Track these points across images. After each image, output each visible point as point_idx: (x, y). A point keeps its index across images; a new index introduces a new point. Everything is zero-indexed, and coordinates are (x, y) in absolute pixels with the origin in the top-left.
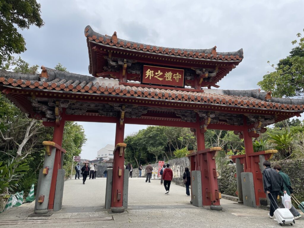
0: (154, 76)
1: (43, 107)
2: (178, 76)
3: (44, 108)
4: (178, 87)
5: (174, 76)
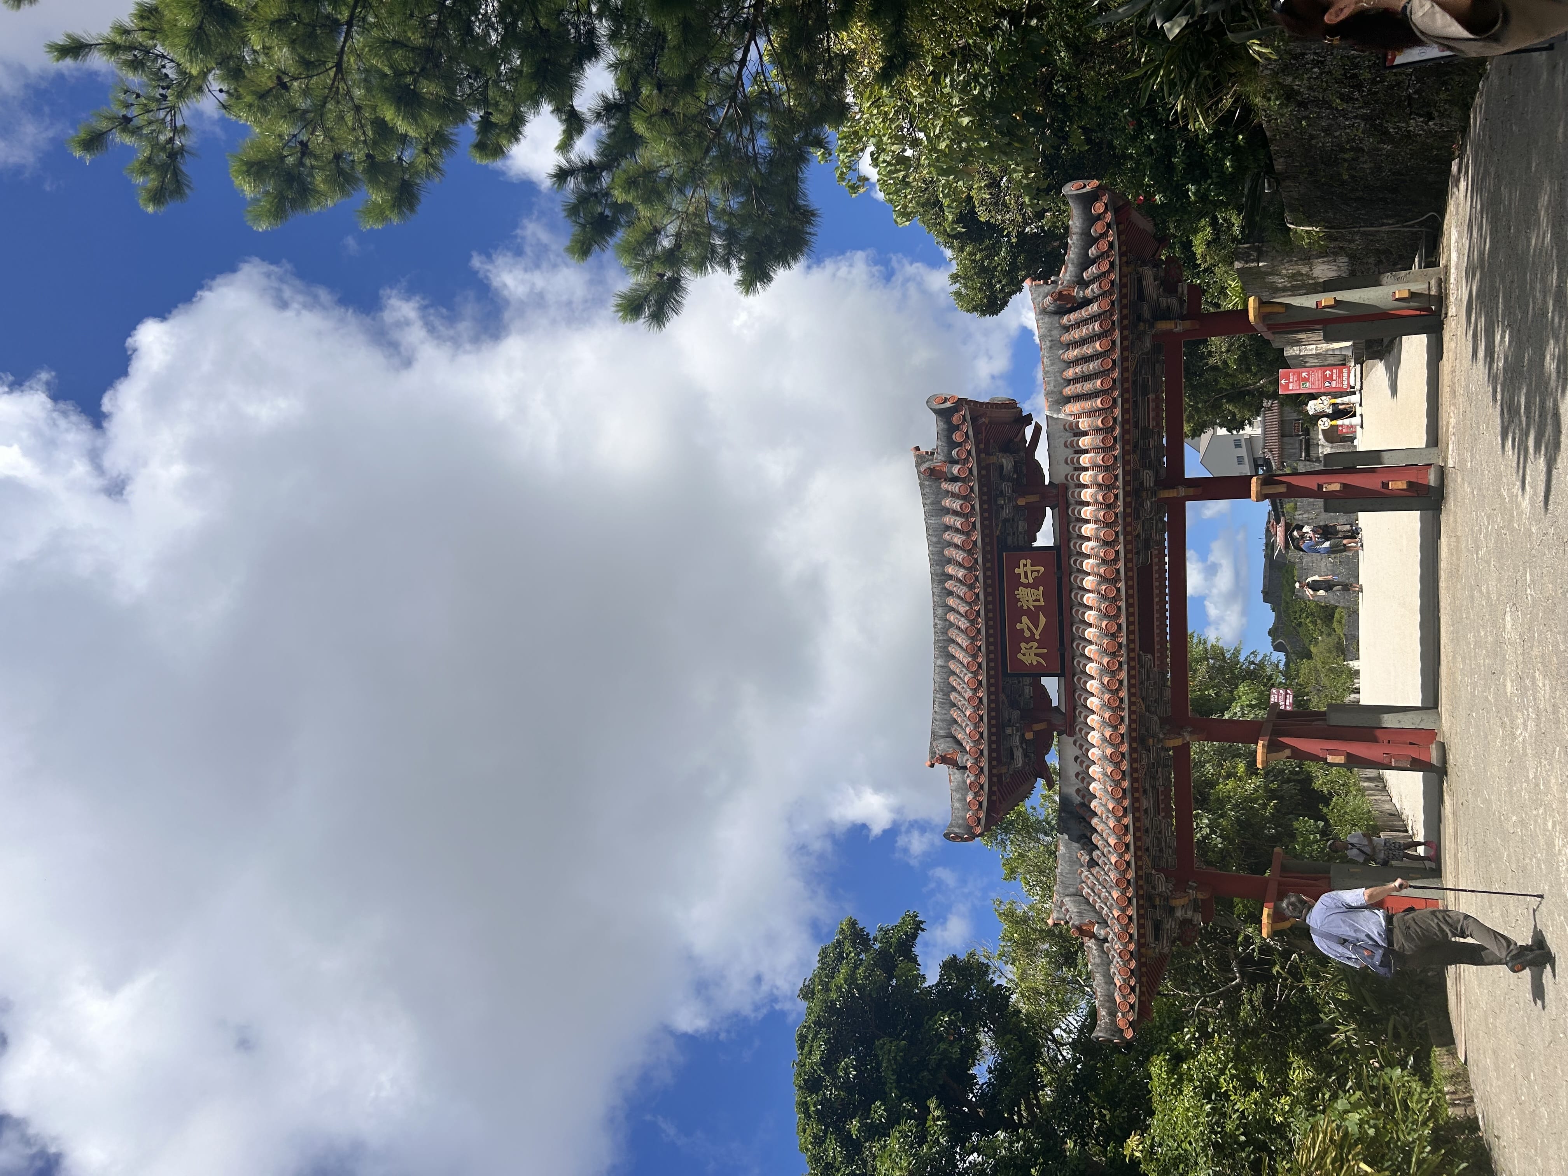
0: (1036, 640)
1: (1168, 927)
2: (1026, 569)
3: (1169, 925)
4: (1059, 567)
5: (1026, 581)
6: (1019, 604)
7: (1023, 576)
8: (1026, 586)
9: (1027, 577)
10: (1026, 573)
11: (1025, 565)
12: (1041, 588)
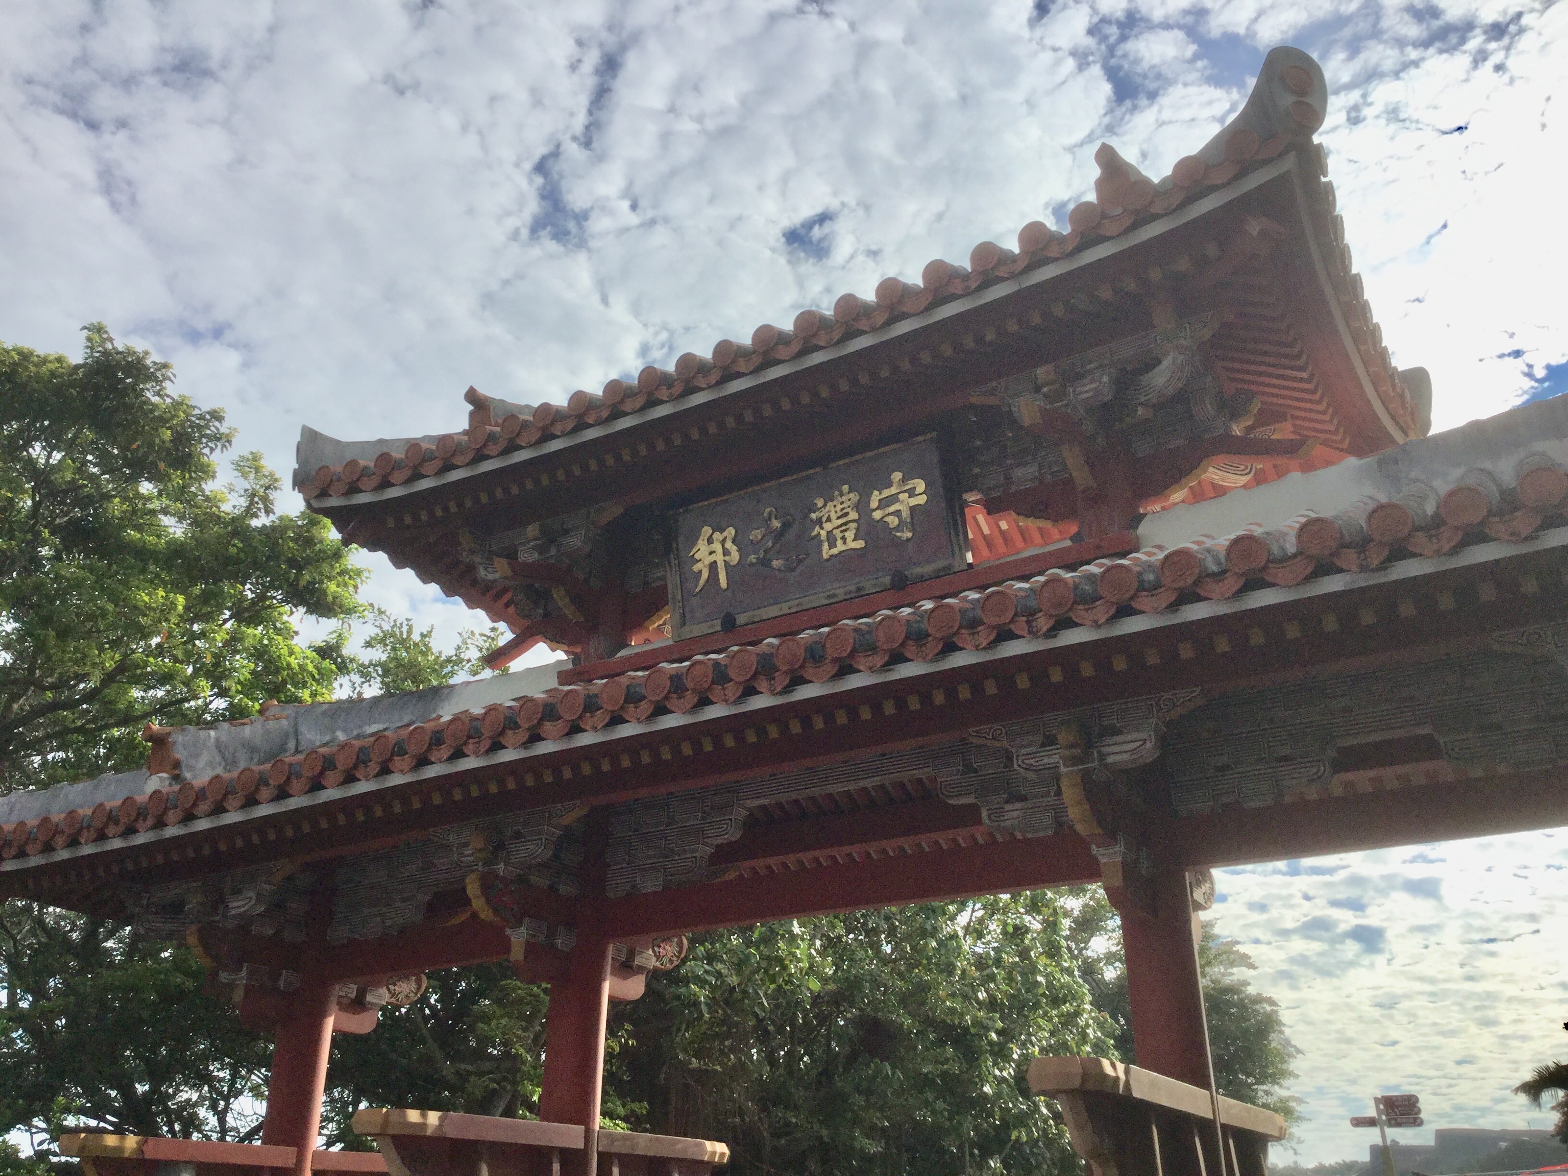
0: (744, 556)
2: (904, 499)
5: (874, 504)
6: (820, 503)
7: (886, 493)
8: (862, 507)
9: (884, 503)
10: (893, 499)
11: (912, 493)
12: (860, 544)
